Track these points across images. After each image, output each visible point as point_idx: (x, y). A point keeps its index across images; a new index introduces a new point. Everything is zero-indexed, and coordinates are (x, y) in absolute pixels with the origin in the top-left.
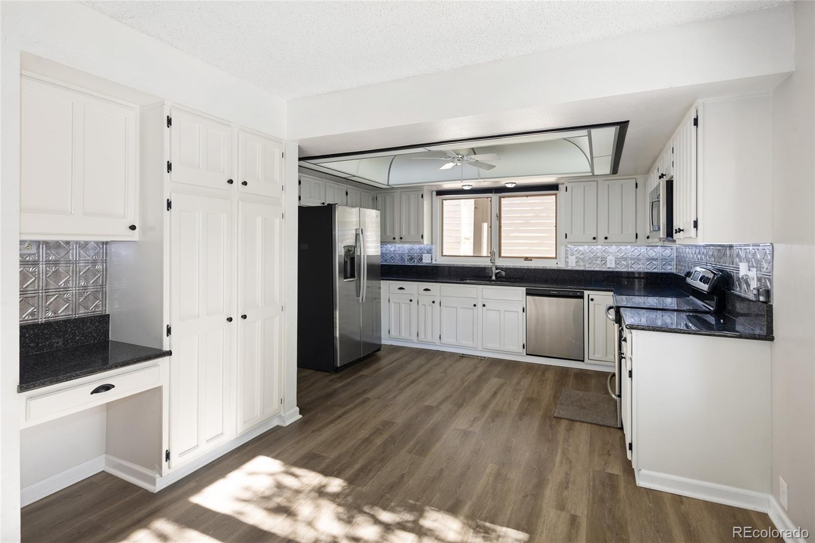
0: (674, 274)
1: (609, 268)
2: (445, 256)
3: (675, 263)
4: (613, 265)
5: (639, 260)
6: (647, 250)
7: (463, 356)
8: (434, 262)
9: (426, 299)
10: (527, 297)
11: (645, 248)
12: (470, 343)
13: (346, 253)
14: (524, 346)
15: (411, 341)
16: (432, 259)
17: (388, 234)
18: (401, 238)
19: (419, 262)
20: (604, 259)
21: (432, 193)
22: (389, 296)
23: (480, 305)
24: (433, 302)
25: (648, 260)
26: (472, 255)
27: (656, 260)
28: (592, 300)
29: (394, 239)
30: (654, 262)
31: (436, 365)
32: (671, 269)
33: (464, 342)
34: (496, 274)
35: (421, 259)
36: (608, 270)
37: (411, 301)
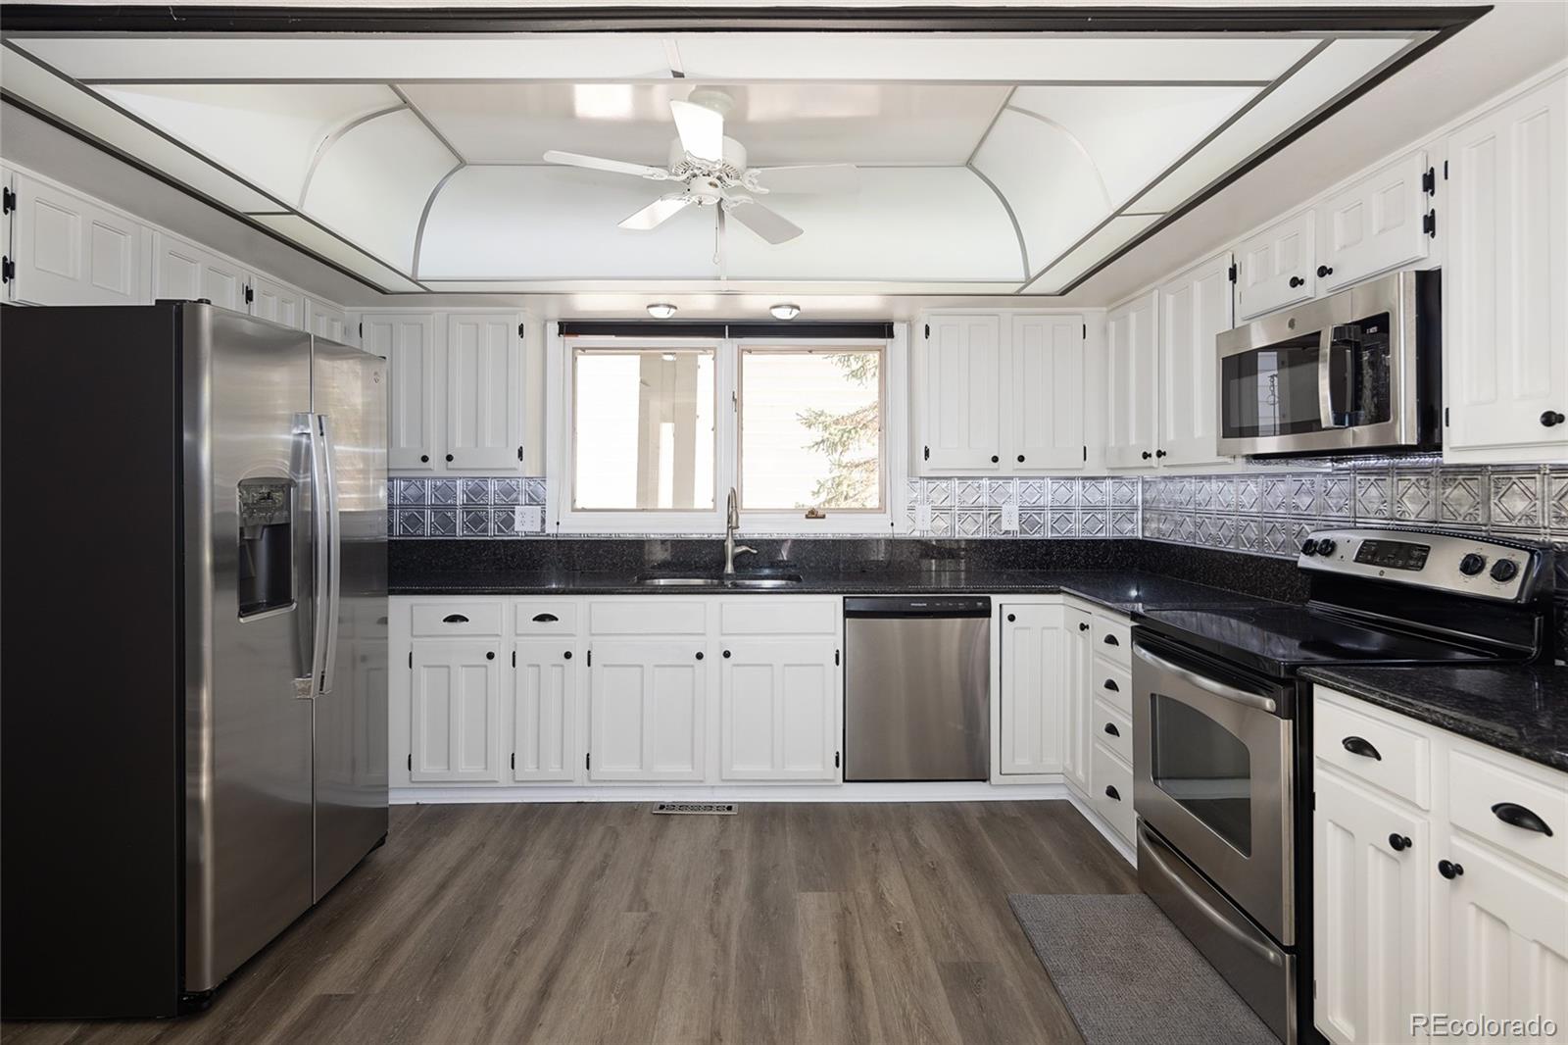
0: (1139, 540)
1: (1007, 532)
2: (584, 510)
3: (1140, 516)
4: (1015, 527)
5: (1069, 510)
6: (1084, 487)
7: (664, 813)
8: (551, 529)
9: (543, 644)
10: (847, 620)
11: (1081, 482)
12: (684, 769)
13: (248, 507)
14: (837, 758)
15: (491, 785)
16: (543, 521)
17: (403, 444)
18: (449, 458)
19: (500, 530)
20: (995, 511)
21: (545, 326)
22: (412, 645)
23: (713, 656)
24: (568, 655)
25: (1086, 509)
26: (634, 506)
27: (1103, 509)
28: (1012, 618)
29: (425, 459)
30: (1099, 516)
31: (599, 873)
32: (1133, 531)
33: (664, 769)
34: (737, 558)
35: (509, 522)
36: (1003, 537)
37: (490, 656)
